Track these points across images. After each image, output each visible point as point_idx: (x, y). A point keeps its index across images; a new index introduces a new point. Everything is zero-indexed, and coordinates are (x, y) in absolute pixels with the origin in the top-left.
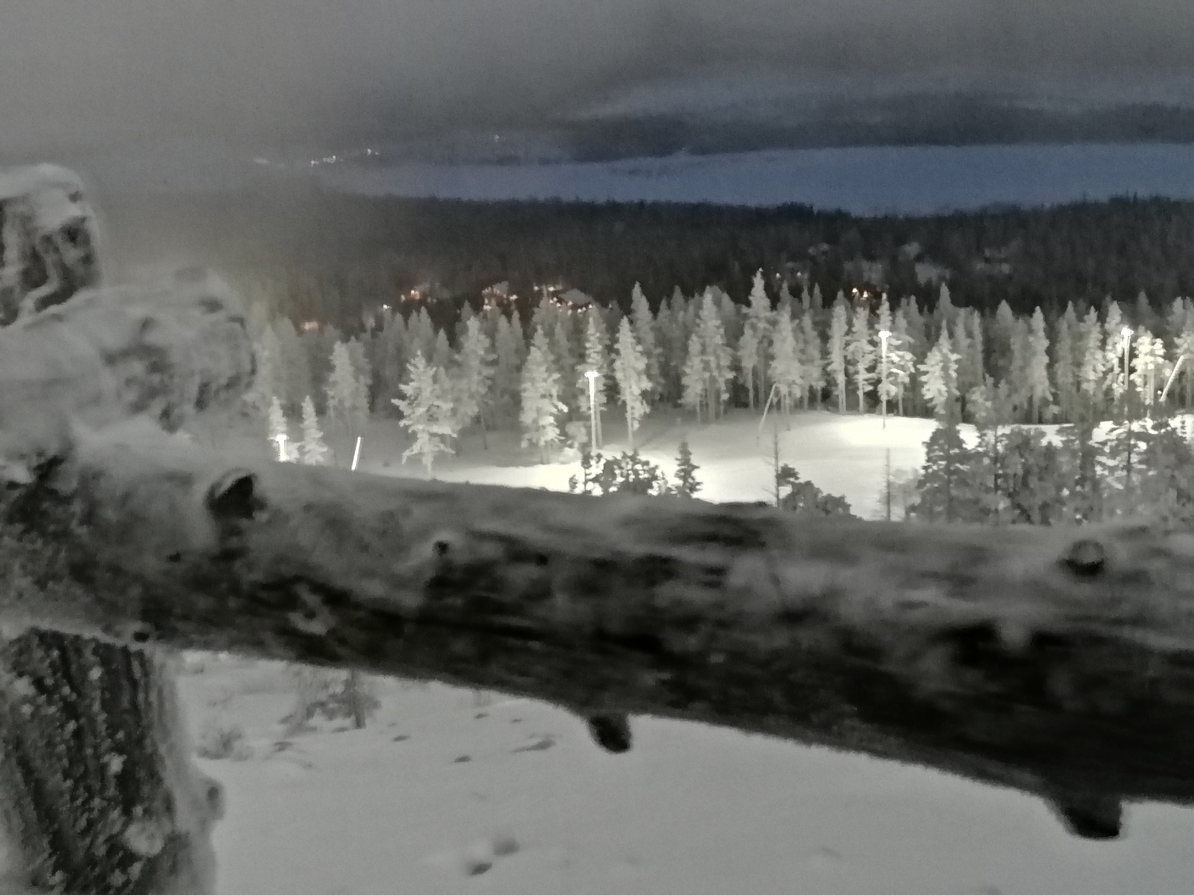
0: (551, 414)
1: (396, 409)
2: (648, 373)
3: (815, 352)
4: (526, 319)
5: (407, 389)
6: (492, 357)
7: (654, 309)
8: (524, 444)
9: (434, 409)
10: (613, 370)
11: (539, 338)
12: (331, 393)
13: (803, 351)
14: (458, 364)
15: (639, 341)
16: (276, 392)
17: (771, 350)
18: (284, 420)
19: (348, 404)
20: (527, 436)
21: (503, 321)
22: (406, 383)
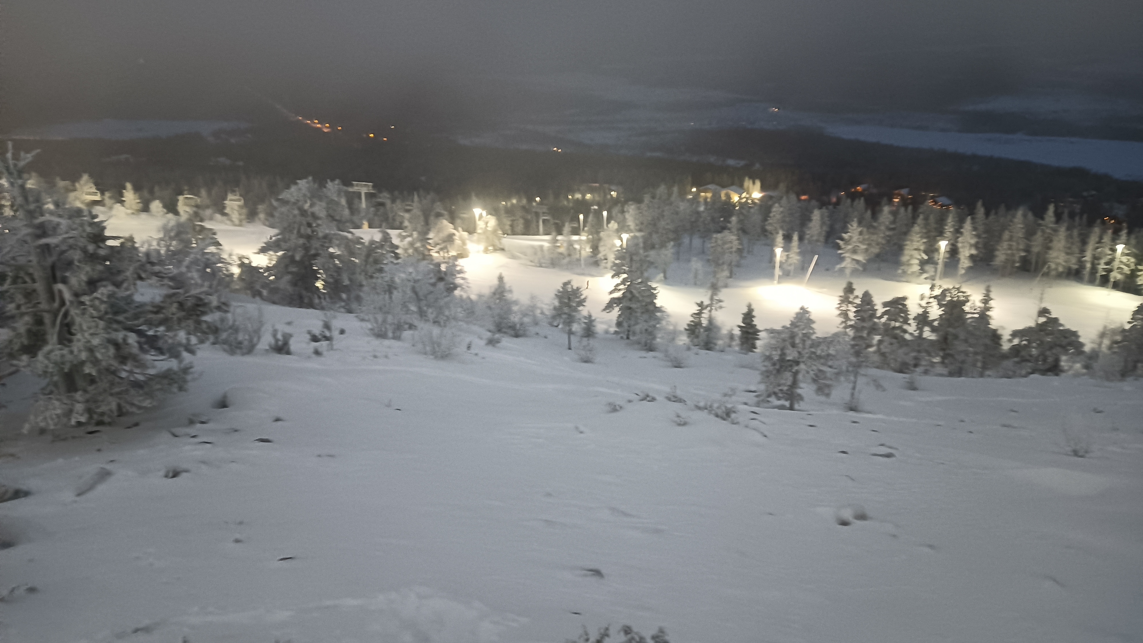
0: (918, 259)
1: (838, 244)
2: (976, 246)
3: (1076, 249)
4: (915, 210)
5: (845, 236)
6: (892, 226)
7: (987, 214)
8: (900, 271)
9: (857, 248)
10: (957, 242)
11: (920, 220)
12: (808, 232)
13: (1069, 248)
14: (874, 228)
15: (975, 229)
16: (782, 228)
17: (1050, 245)
18: (782, 241)
19: (815, 238)
20: (902, 268)
21: (902, 210)
22: (846, 233)
